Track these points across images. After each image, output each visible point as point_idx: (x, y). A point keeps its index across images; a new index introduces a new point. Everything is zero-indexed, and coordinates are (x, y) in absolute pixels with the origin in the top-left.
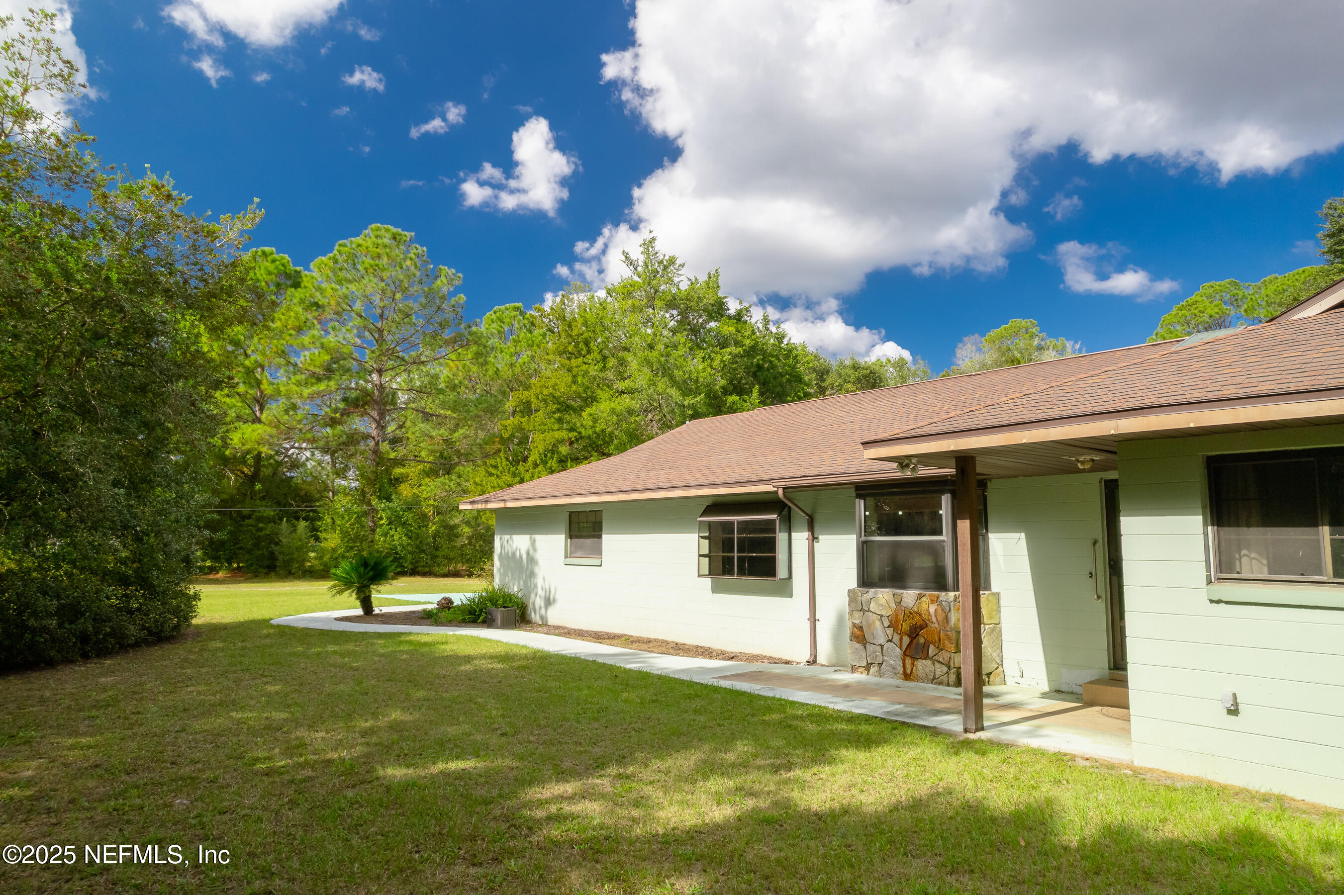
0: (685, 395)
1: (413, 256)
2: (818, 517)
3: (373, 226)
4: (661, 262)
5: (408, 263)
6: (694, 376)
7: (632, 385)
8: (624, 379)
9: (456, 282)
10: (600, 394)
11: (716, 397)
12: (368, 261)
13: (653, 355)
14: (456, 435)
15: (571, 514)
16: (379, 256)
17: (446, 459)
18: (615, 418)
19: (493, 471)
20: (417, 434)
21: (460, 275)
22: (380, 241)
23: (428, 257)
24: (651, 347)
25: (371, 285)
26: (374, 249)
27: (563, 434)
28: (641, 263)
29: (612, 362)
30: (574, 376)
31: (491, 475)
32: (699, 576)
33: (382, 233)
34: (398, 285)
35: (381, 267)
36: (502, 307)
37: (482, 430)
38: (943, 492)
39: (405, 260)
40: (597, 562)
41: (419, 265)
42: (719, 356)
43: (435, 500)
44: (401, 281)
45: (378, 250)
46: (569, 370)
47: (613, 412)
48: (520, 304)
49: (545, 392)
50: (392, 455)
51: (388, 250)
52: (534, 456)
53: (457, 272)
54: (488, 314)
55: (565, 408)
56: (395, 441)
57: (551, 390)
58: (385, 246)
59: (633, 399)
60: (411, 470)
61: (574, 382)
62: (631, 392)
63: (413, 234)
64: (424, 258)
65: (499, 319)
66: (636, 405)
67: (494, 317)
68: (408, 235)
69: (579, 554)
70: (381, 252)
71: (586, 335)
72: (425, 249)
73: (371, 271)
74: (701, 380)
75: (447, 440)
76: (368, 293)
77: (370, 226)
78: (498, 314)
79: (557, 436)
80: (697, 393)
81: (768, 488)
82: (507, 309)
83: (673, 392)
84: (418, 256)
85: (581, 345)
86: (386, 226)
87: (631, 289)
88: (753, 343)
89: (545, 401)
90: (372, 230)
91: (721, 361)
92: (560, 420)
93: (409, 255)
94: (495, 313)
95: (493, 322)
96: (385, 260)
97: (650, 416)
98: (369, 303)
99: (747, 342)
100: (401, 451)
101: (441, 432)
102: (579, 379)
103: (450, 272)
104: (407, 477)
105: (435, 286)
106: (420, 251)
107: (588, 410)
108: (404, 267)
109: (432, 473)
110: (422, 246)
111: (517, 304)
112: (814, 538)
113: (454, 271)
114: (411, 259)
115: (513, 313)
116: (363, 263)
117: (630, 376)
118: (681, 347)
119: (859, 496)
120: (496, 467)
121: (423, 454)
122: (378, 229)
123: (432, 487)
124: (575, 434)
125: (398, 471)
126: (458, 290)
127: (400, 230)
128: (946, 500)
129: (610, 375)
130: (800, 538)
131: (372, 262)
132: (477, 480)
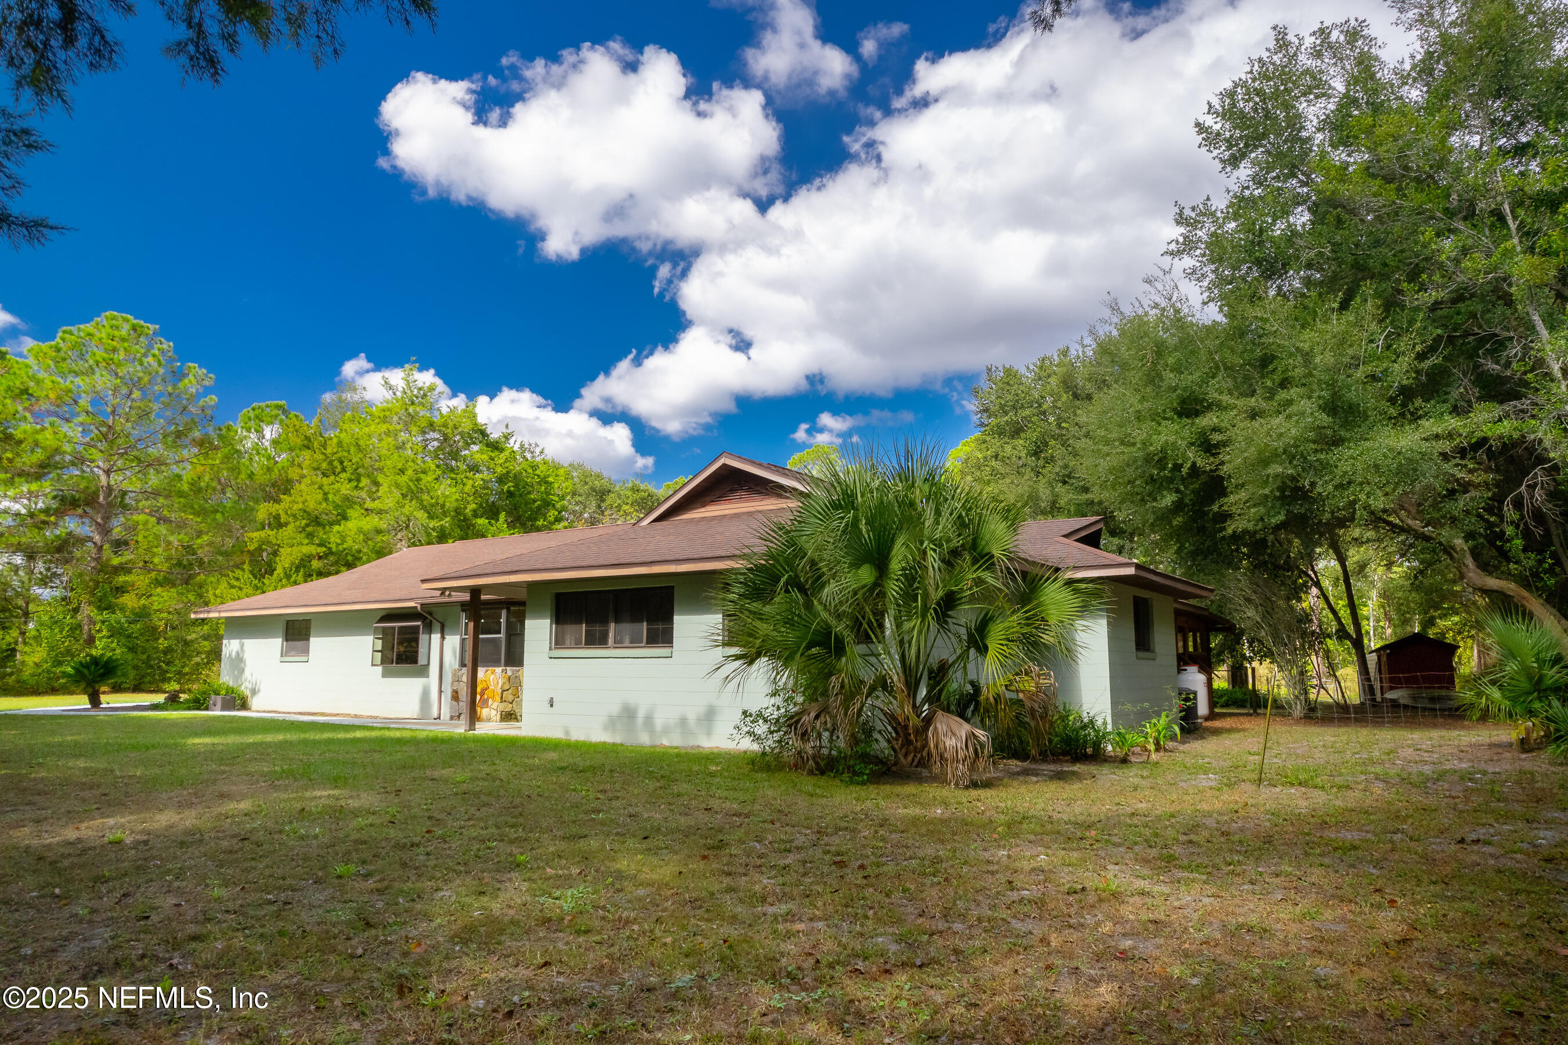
0: (431, 517)
1: (156, 352)
2: (446, 624)
3: (107, 313)
4: (420, 389)
5: (150, 359)
6: (441, 501)
7: (380, 506)
8: (374, 500)
9: (207, 383)
10: (351, 513)
11: (465, 520)
12: (100, 354)
13: (403, 479)
14: (199, 541)
15: (288, 622)
16: (114, 350)
17: (184, 567)
18: (362, 536)
19: (236, 583)
20: (150, 538)
21: (212, 375)
22: (116, 333)
23: (175, 352)
24: (402, 471)
25: (102, 380)
26: (110, 342)
27: (312, 549)
28: (400, 389)
29: (365, 482)
30: (325, 494)
31: (233, 587)
32: (373, 665)
33: (120, 322)
34: (134, 383)
35: (116, 361)
36: (263, 404)
37: (230, 537)
38: (503, 608)
39: (145, 355)
40: (305, 659)
41: (163, 362)
42: (470, 482)
43: (169, 613)
44: (140, 379)
45: (115, 343)
46: (320, 488)
47: (360, 531)
48: (283, 402)
49: (296, 507)
50: (116, 561)
51: (126, 345)
52: (279, 571)
53: (209, 372)
54: (245, 410)
55: (316, 521)
56: (119, 545)
57: (300, 506)
58: (123, 340)
59: (381, 519)
60: (138, 579)
61: (326, 500)
62: (380, 512)
63: (157, 327)
64: (170, 354)
65: (257, 417)
66: (383, 525)
67: (252, 415)
68: (152, 328)
69: (292, 653)
70: (118, 346)
71: (340, 454)
72: (171, 344)
73: (104, 364)
74: (448, 504)
75: (188, 546)
76: (98, 388)
77: (103, 314)
78: (257, 412)
79: (304, 551)
80: (445, 514)
81: (412, 604)
82: (267, 406)
83: (421, 515)
84: (162, 352)
85: (336, 463)
86: (124, 315)
87: (387, 413)
88: (504, 471)
89: (294, 516)
90: (107, 318)
91: (473, 486)
92: (310, 536)
93: (153, 351)
94: (253, 409)
95: (250, 419)
96: (122, 355)
97: (399, 536)
98: (98, 399)
99: (499, 469)
100: (127, 556)
101: (180, 537)
102: (330, 496)
103: (200, 372)
104: (133, 585)
105: (181, 385)
106: (165, 346)
107: (336, 528)
108: (146, 364)
109: (166, 582)
110: (168, 341)
111: (279, 403)
112: (443, 638)
113: (204, 371)
114: (154, 356)
115: (275, 412)
116: (94, 355)
117: (379, 498)
118: (430, 473)
119: (463, 610)
120: (238, 579)
121: (156, 560)
122: (114, 318)
123: (166, 598)
124: (324, 549)
125: (121, 579)
126: (208, 391)
127: (142, 322)
128: (504, 613)
129: (364, 495)
130: (436, 637)
131: (106, 356)
132: (217, 592)
